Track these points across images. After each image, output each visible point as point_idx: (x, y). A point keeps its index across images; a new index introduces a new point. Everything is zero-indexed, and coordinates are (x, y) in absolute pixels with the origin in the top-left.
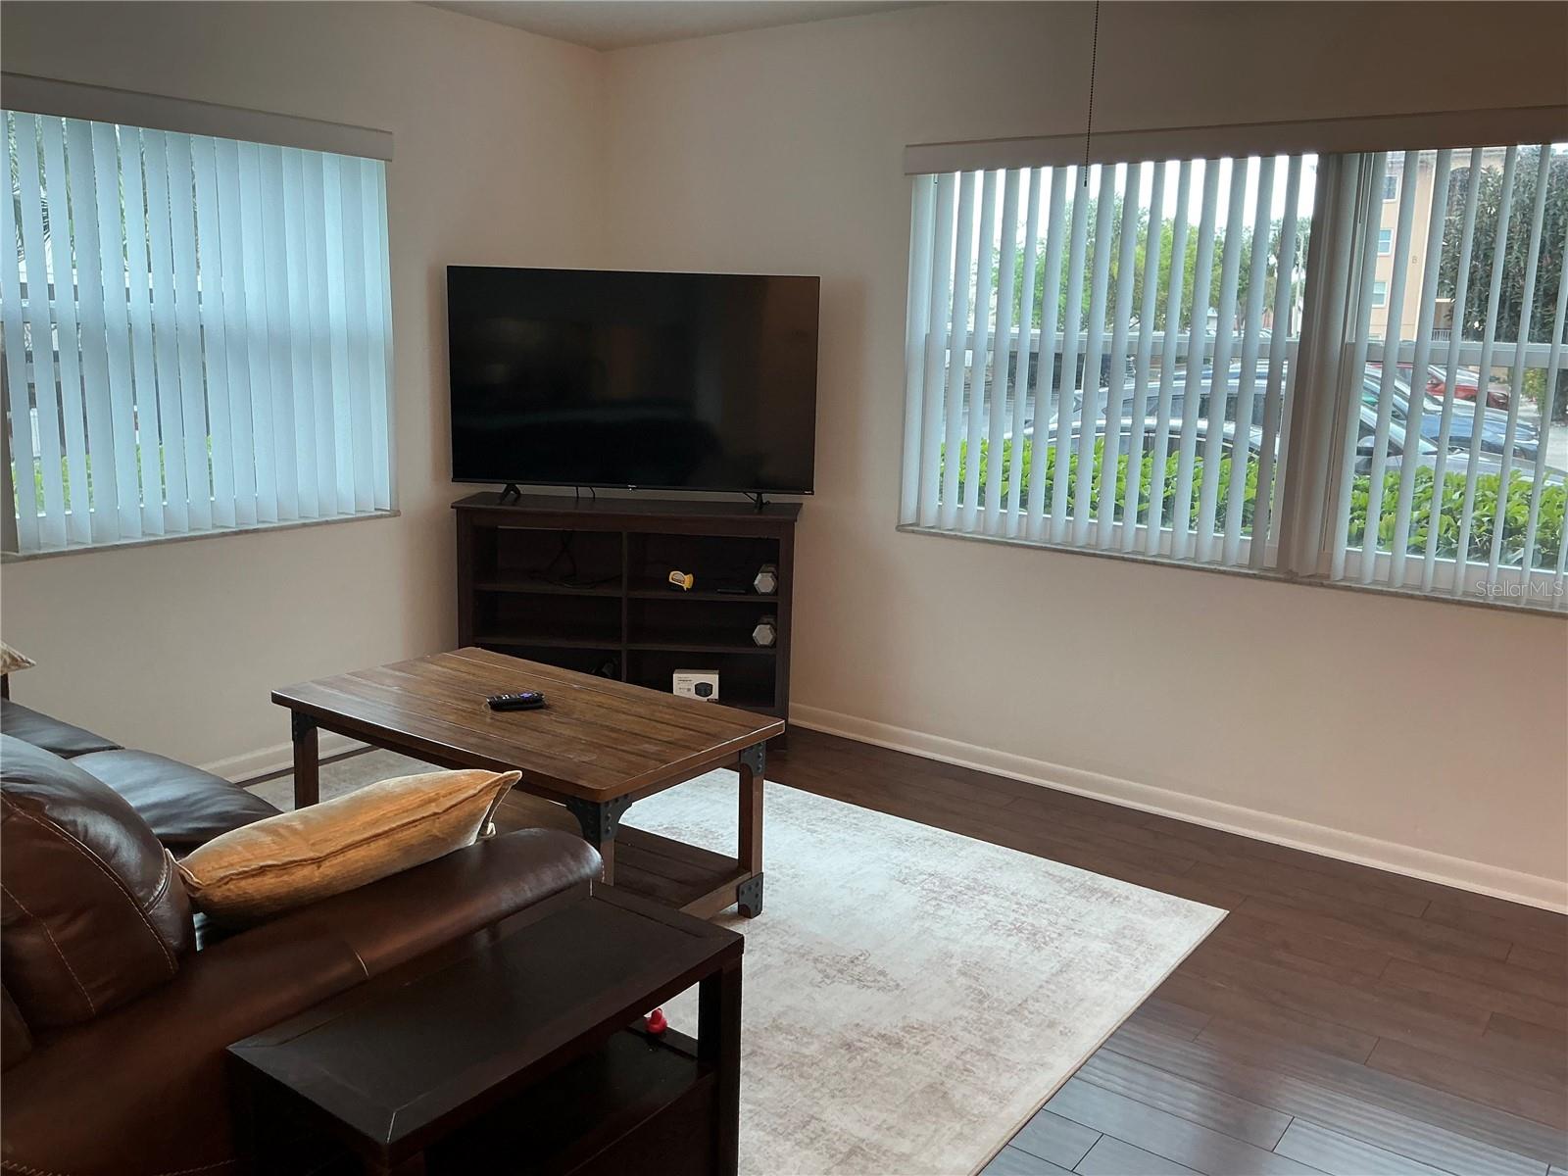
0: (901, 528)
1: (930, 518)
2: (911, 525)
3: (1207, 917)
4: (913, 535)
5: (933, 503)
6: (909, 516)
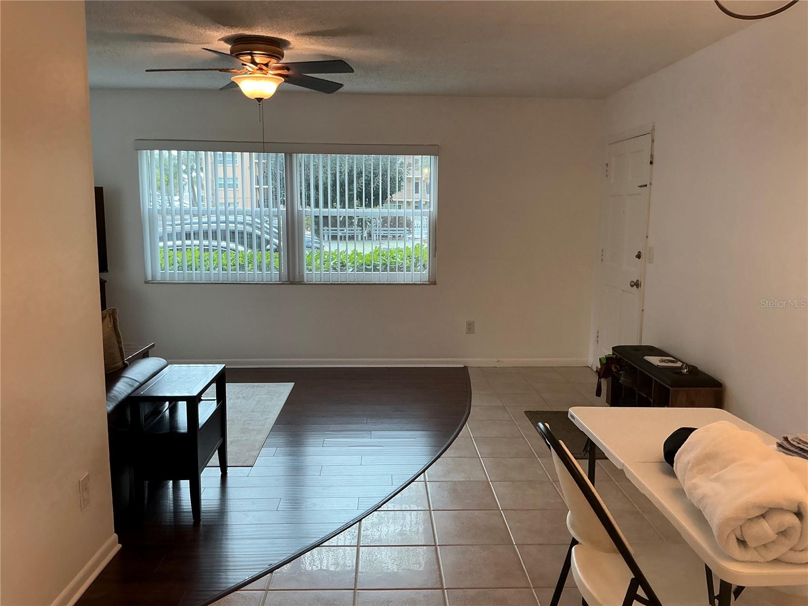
0: (147, 282)
1: (159, 278)
2: (151, 281)
3: (291, 385)
4: (152, 285)
5: (159, 271)
6: (150, 278)
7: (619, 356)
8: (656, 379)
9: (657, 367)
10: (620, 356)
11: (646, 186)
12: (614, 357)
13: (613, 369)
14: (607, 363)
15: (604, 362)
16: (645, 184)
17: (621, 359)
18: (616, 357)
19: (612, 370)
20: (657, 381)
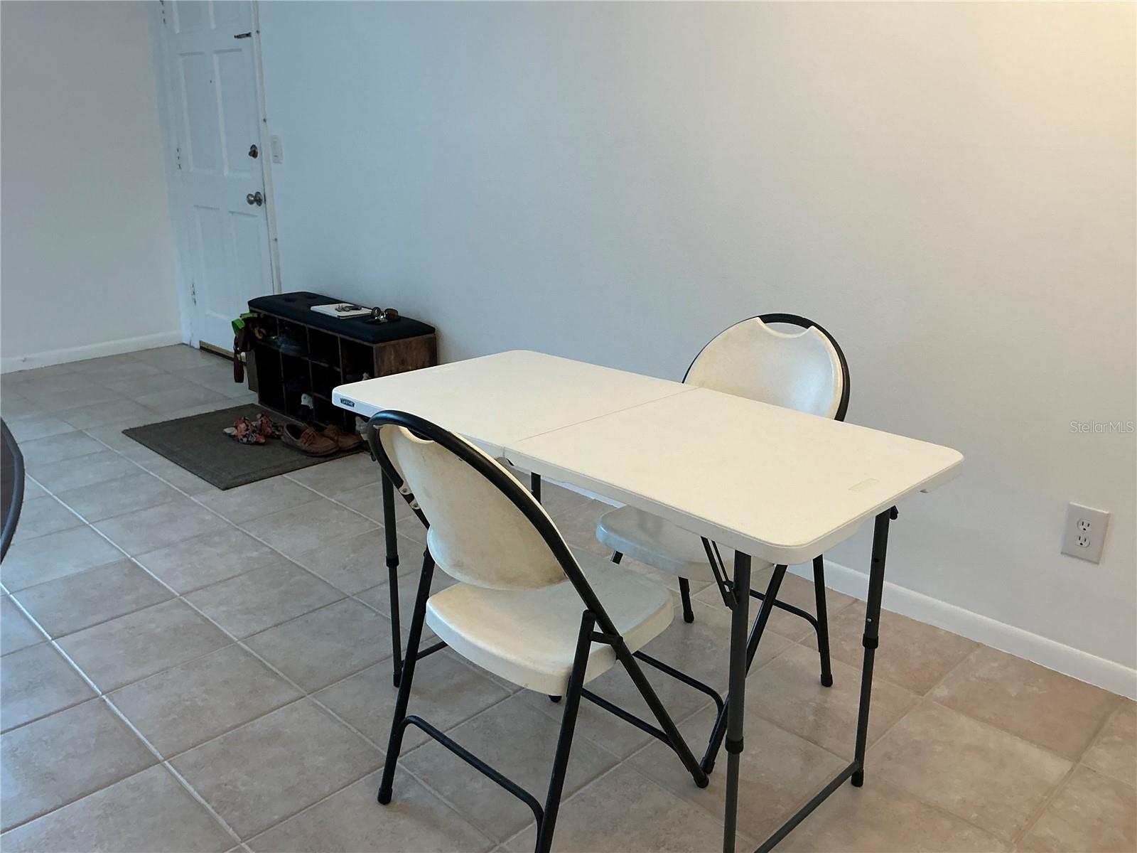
7: (263, 312)
8: (341, 336)
9: (338, 319)
10: (266, 313)
11: (248, 35)
12: (256, 315)
13: (257, 335)
14: (246, 328)
15: (241, 326)
16: (247, 32)
17: (269, 317)
18: (259, 314)
19: (256, 337)
20: (345, 339)
